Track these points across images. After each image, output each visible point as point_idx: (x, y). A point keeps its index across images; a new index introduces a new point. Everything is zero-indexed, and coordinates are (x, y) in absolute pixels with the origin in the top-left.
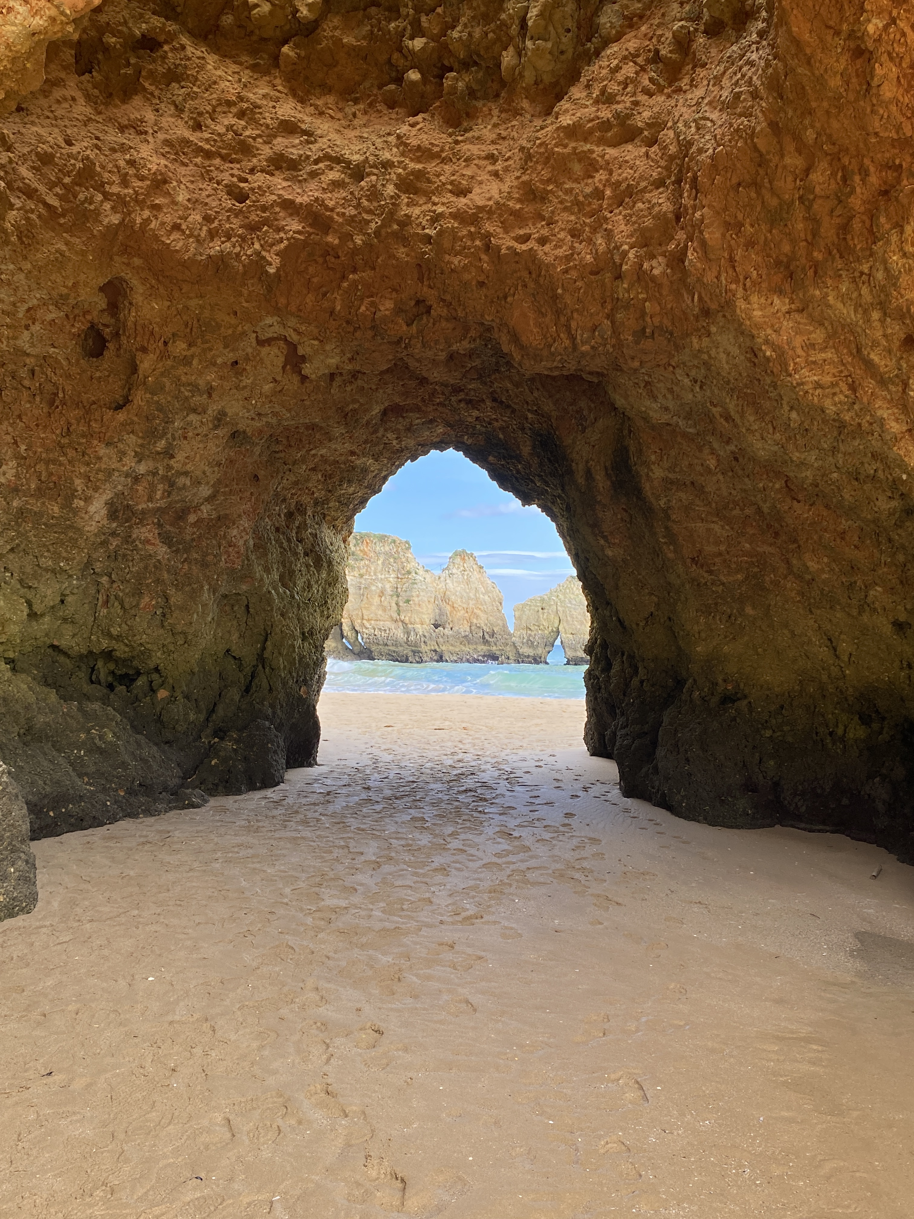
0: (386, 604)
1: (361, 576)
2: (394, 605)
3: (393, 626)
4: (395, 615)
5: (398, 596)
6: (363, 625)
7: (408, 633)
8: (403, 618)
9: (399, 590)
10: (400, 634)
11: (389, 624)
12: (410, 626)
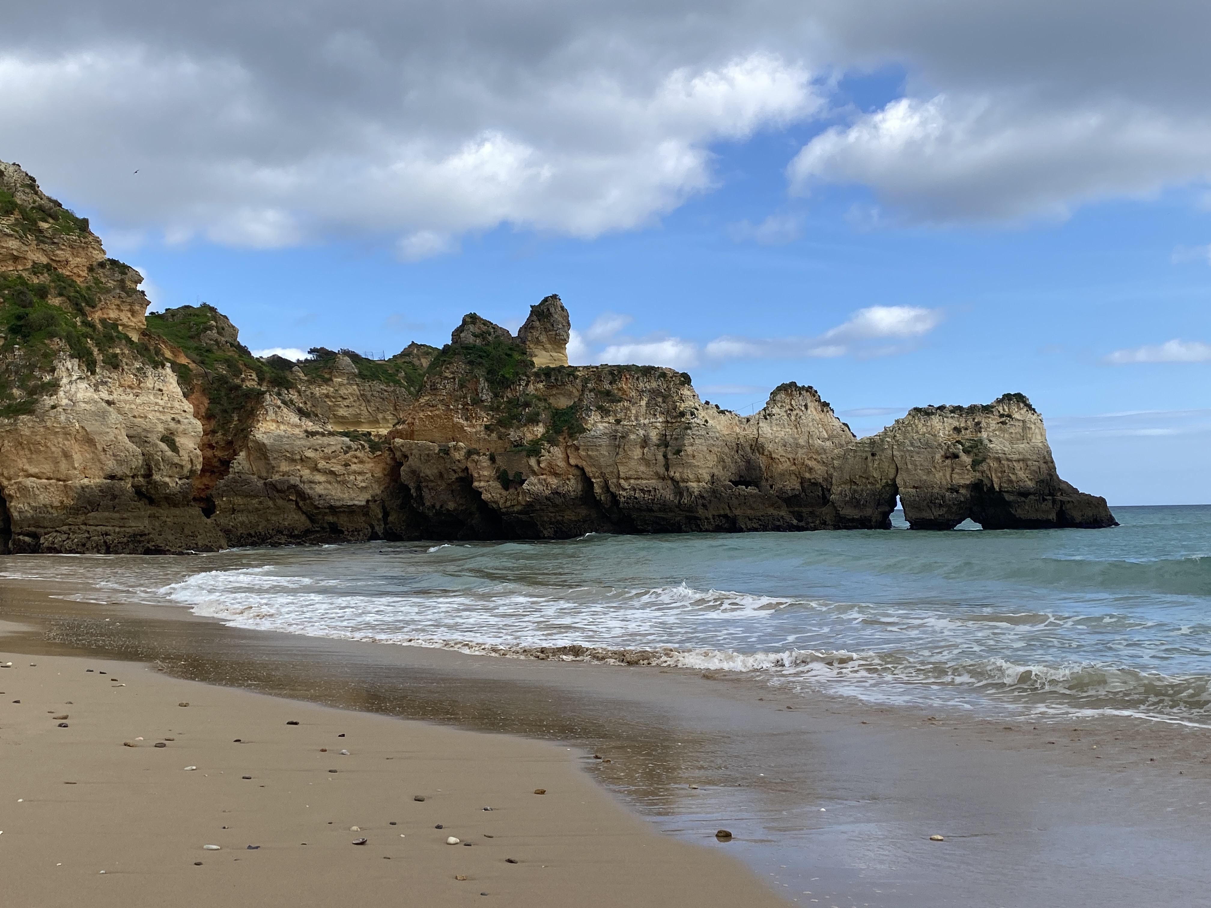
0: (649, 456)
1: (618, 422)
2: (660, 457)
3: (659, 484)
4: (662, 471)
5: (667, 446)
6: (619, 486)
7: (681, 495)
8: (672, 474)
9: (668, 437)
10: (668, 495)
11: (654, 482)
12: (682, 485)
